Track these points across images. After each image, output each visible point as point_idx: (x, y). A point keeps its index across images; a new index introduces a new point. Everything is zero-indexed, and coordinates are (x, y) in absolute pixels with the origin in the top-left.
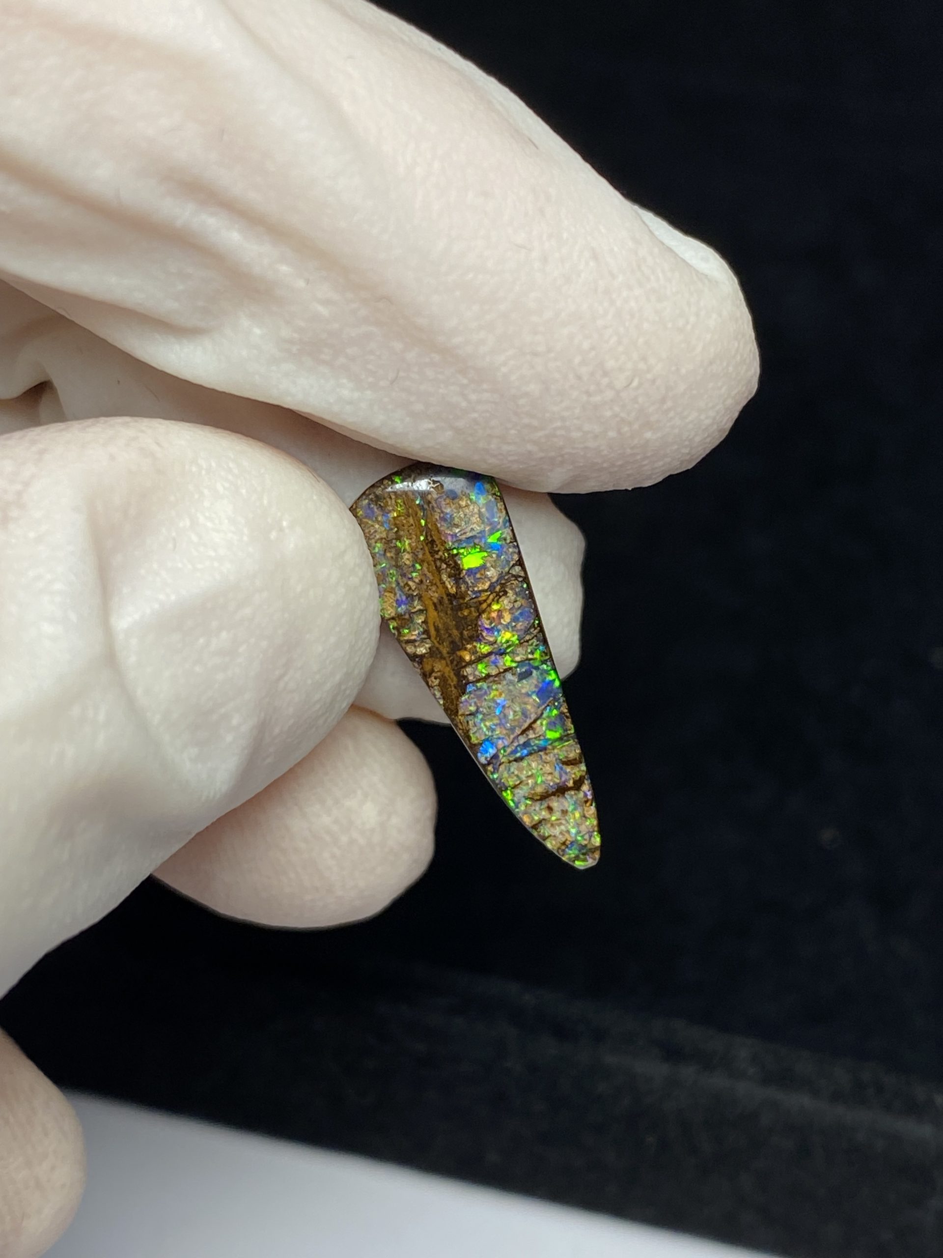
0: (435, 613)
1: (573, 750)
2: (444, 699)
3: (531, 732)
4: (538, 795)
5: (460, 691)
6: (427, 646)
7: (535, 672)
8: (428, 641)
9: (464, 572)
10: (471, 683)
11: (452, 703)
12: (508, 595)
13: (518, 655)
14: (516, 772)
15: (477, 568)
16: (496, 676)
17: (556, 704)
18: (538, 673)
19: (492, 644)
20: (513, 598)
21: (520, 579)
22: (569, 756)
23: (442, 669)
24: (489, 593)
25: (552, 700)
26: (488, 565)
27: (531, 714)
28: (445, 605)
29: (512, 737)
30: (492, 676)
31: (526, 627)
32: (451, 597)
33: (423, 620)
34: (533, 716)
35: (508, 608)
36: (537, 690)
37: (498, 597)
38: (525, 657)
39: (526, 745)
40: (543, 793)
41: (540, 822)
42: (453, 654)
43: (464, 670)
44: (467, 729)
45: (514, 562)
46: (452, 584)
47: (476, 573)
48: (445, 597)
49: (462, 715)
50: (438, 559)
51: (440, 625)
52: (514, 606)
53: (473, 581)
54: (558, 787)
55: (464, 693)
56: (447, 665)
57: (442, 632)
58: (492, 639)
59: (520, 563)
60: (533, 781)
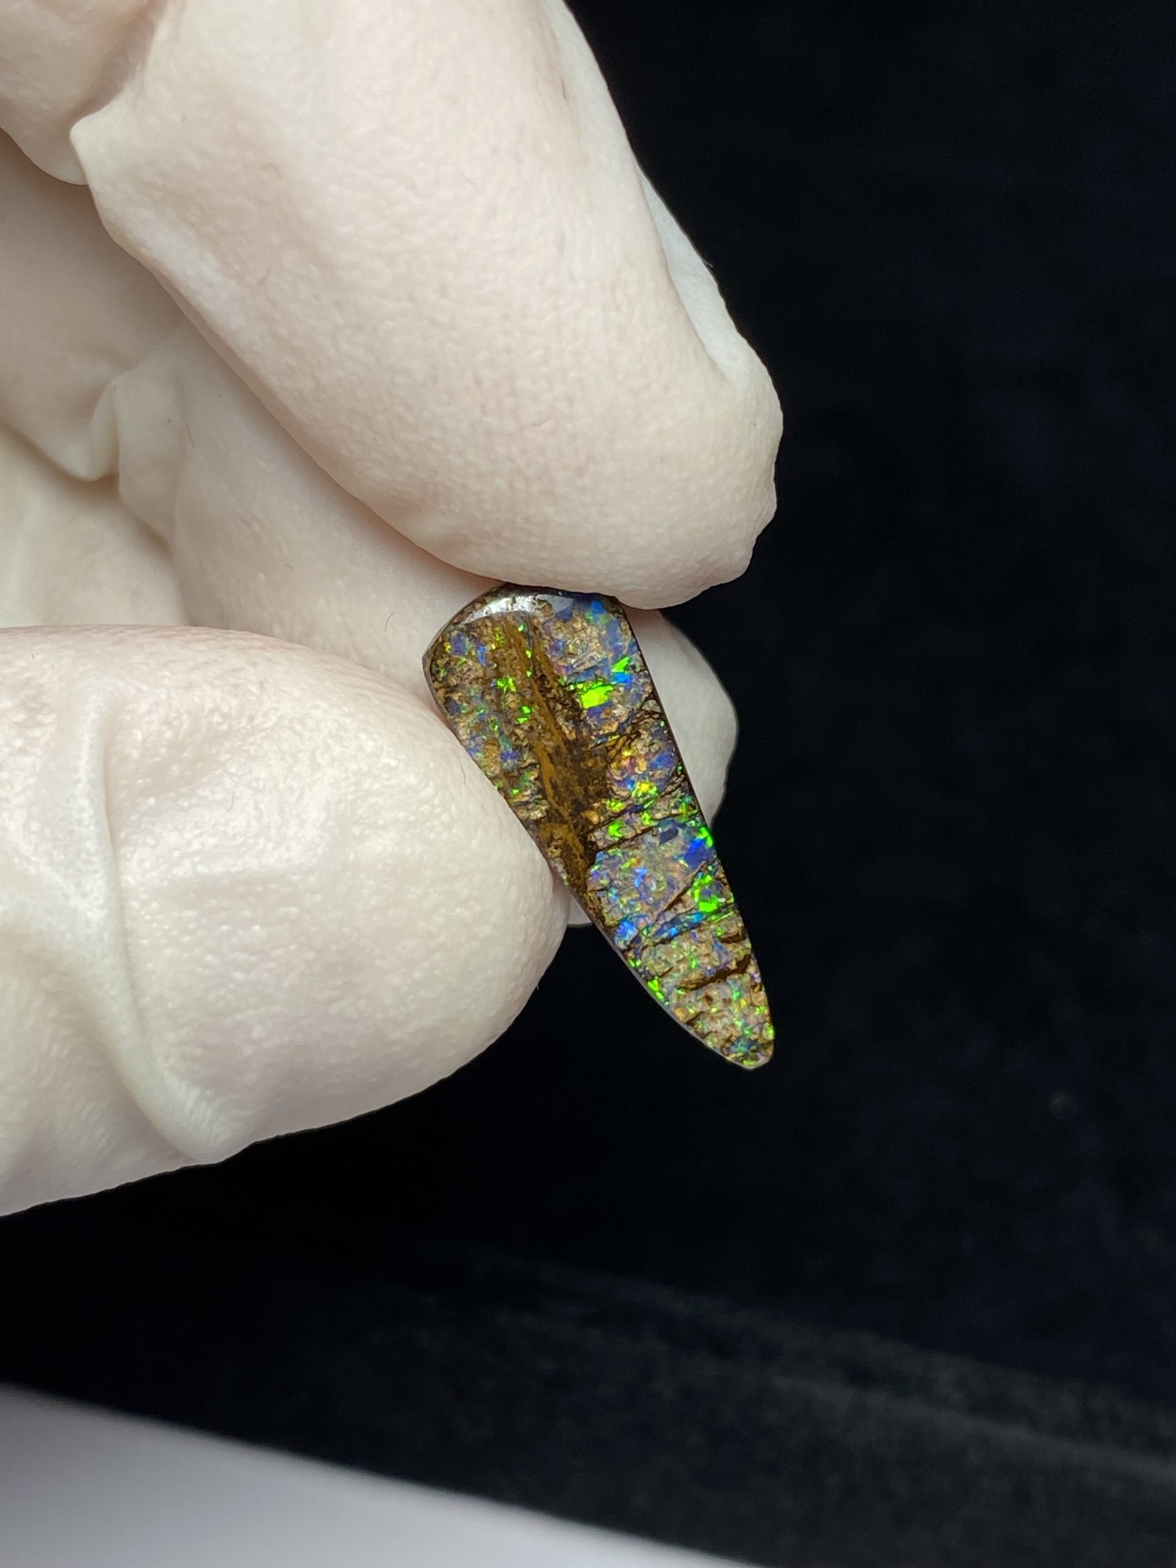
0: (551, 767)
1: (736, 925)
2: (568, 872)
3: (680, 905)
4: (692, 984)
5: (588, 862)
6: (543, 808)
7: (680, 831)
8: (544, 802)
9: (585, 712)
10: (601, 850)
11: (579, 878)
12: (642, 736)
13: (658, 811)
14: (664, 958)
15: (601, 706)
16: (632, 839)
17: (710, 868)
18: (685, 831)
19: (624, 799)
20: (648, 741)
21: (656, 716)
22: (729, 932)
23: (564, 836)
24: (617, 737)
25: (705, 864)
26: (615, 701)
27: (678, 882)
28: (563, 757)
29: (656, 913)
30: (627, 840)
31: (666, 775)
32: (571, 745)
33: (536, 776)
34: (682, 886)
35: (642, 753)
36: (684, 852)
37: (630, 741)
38: (668, 813)
39: (674, 922)
40: (698, 979)
41: (698, 1016)
42: (576, 816)
43: (592, 835)
44: (600, 908)
45: (647, 695)
46: (570, 728)
47: (600, 713)
48: (562, 745)
49: (591, 891)
50: (551, 698)
51: (558, 781)
52: (650, 750)
53: (596, 723)
54: (717, 970)
55: (592, 864)
56: (570, 831)
57: (562, 790)
58: (624, 794)
59: (654, 695)
60: (685, 966)
